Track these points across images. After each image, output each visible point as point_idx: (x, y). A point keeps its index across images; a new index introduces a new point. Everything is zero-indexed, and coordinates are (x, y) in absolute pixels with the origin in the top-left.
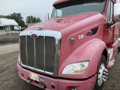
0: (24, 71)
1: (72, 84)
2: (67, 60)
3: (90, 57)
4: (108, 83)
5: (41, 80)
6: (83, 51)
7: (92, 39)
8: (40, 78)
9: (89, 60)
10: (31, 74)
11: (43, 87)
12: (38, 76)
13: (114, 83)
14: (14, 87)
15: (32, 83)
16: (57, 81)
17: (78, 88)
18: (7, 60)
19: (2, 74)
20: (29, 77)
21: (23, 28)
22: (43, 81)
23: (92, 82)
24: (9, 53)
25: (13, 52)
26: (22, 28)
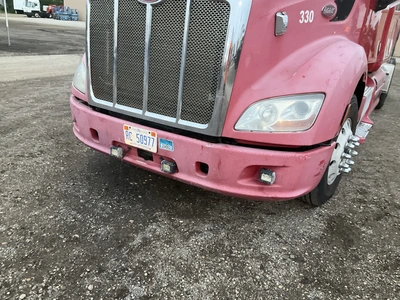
0: (102, 120)
1: (267, 158)
2: (256, 87)
3: (327, 82)
4: (348, 184)
5: (162, 146)
6: (307, 63)
7: (333, 34)
8: (161, 140)
9: (325, 94)
10: (127, 128)
11: (167, 168)
12: (153, 135)
13: (364, 185)
14: (58, 176)
15: (127, 159)
16: (220, 150)
17: (281, 172)
18: (11, 101)
19: (6, 139)
20: (119, 140)
21: (45, 8)
22: (170, 148)
23: (321, 162)
24: (14, 82)
25: (28, 80)
26: (42, 8)
